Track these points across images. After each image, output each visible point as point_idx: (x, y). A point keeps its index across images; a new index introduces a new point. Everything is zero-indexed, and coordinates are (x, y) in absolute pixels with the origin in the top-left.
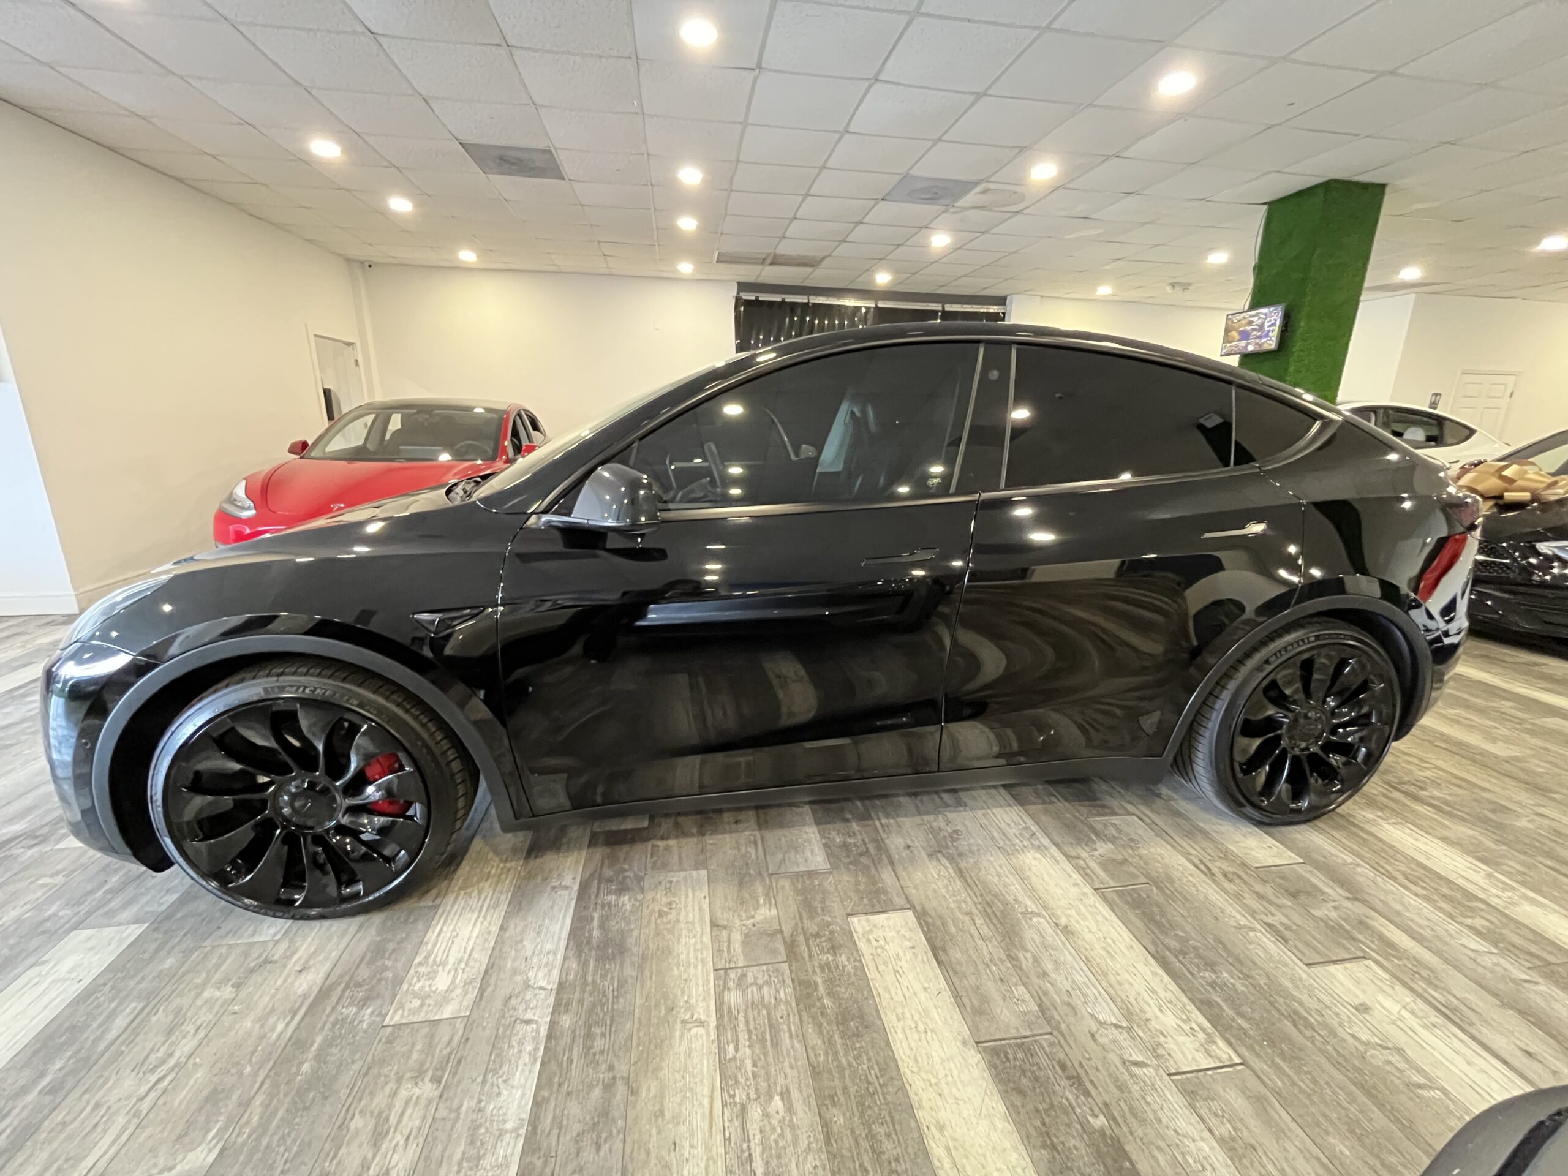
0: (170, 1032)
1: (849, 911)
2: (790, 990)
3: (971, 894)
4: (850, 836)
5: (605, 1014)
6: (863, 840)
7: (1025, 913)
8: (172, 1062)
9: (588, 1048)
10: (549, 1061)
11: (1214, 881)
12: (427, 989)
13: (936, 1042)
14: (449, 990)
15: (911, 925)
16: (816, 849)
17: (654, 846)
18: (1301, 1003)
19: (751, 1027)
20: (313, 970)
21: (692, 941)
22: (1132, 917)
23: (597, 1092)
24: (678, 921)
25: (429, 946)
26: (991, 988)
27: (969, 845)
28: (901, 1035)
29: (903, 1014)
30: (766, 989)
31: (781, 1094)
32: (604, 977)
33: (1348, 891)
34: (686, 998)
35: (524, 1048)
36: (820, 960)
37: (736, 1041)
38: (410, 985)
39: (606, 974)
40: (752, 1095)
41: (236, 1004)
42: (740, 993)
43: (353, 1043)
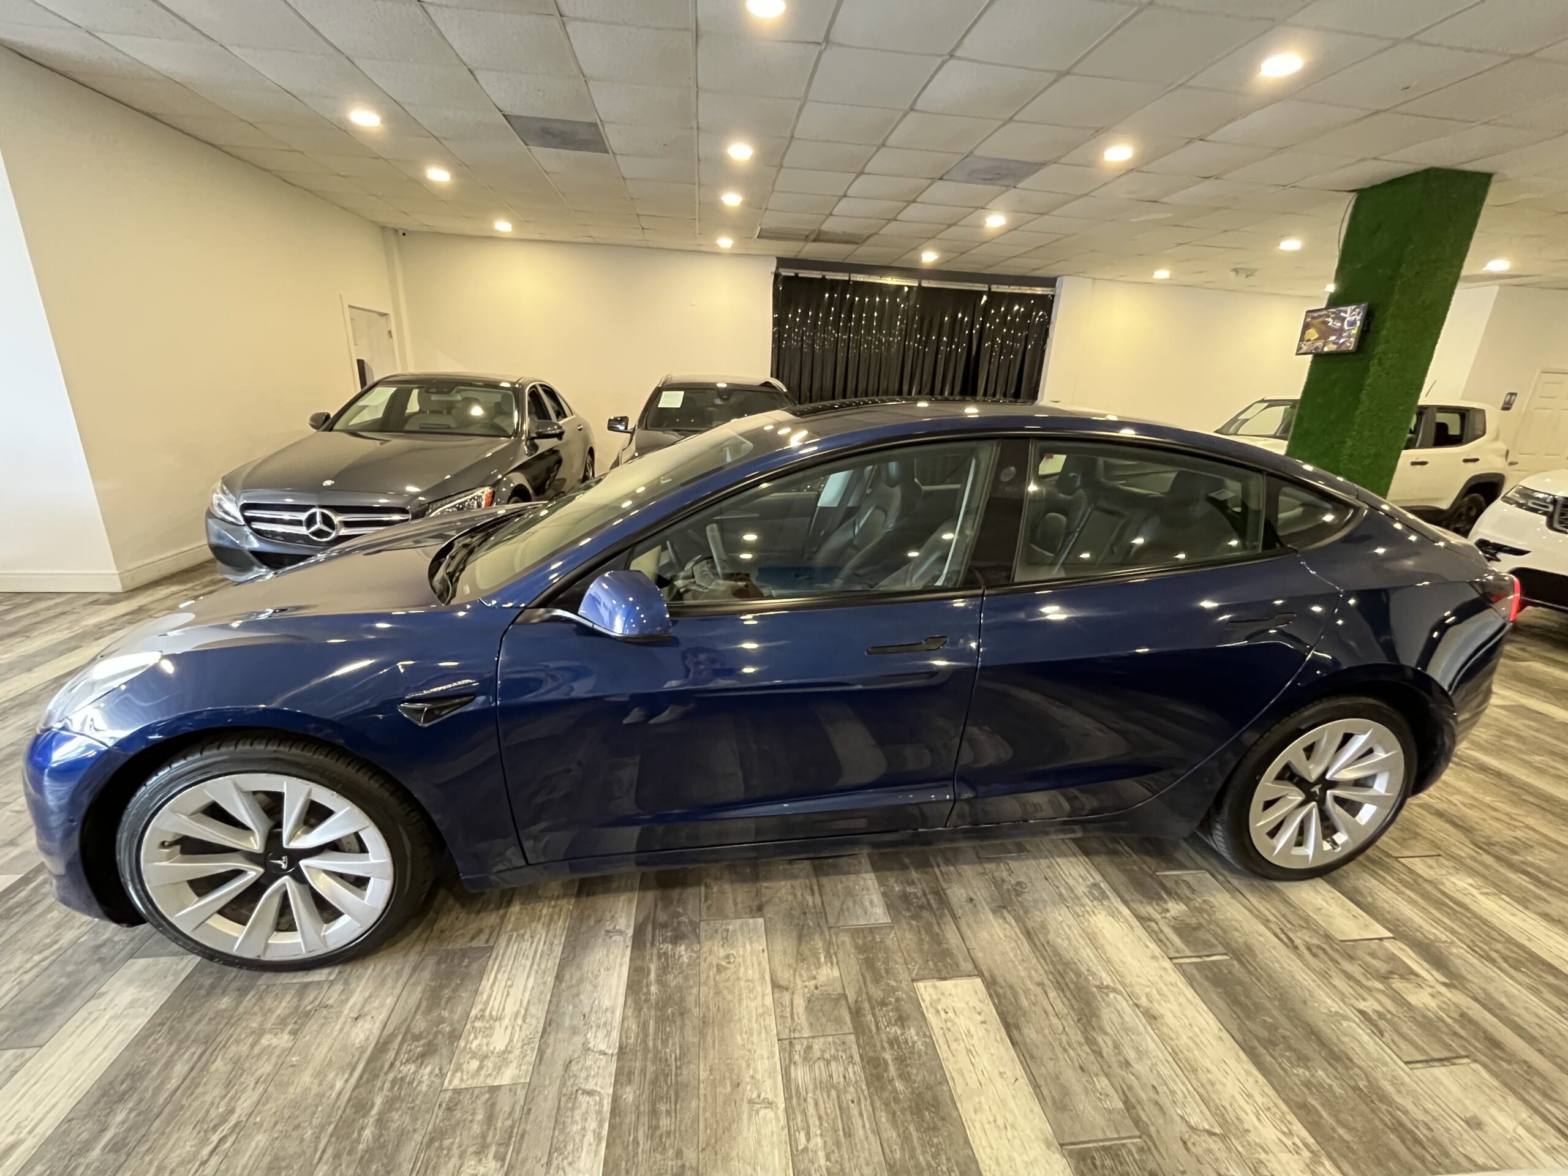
0: (229, 1084)
1: (914, 975)
2: (858, 1068)
3: (1042, 961)
4: (909, 885)
5: (669, 1088)
6: (924, 891)
7: (1101, 987)
8: (233, 1120)
9: (654, 1128)
10: (614, 1142)
11: (1300, 956)
13: (1018, 1141)
14: (507, 1051)
15: (980, 994)
17: (707, 889)
18: (1406, 1112)
19: (822, 1112)
20: (369, 1018)
21: (753, 1004)
24: (738, 979)
25: (485, 997)
26: (1071, 1077)
27: (1035, 901)
29: (980, 1102)
30: (833, 1064)
32: (665, 1042)
33: (1445, 976)
34: (751, 1072)
35: (587, 1124)
36: (887, 1033)
37: (807, 1128)
38: (467, 1042)
39: (667, 1039)
41: (293, 1055)
42: (807, 1069)
43: (413, 1109)
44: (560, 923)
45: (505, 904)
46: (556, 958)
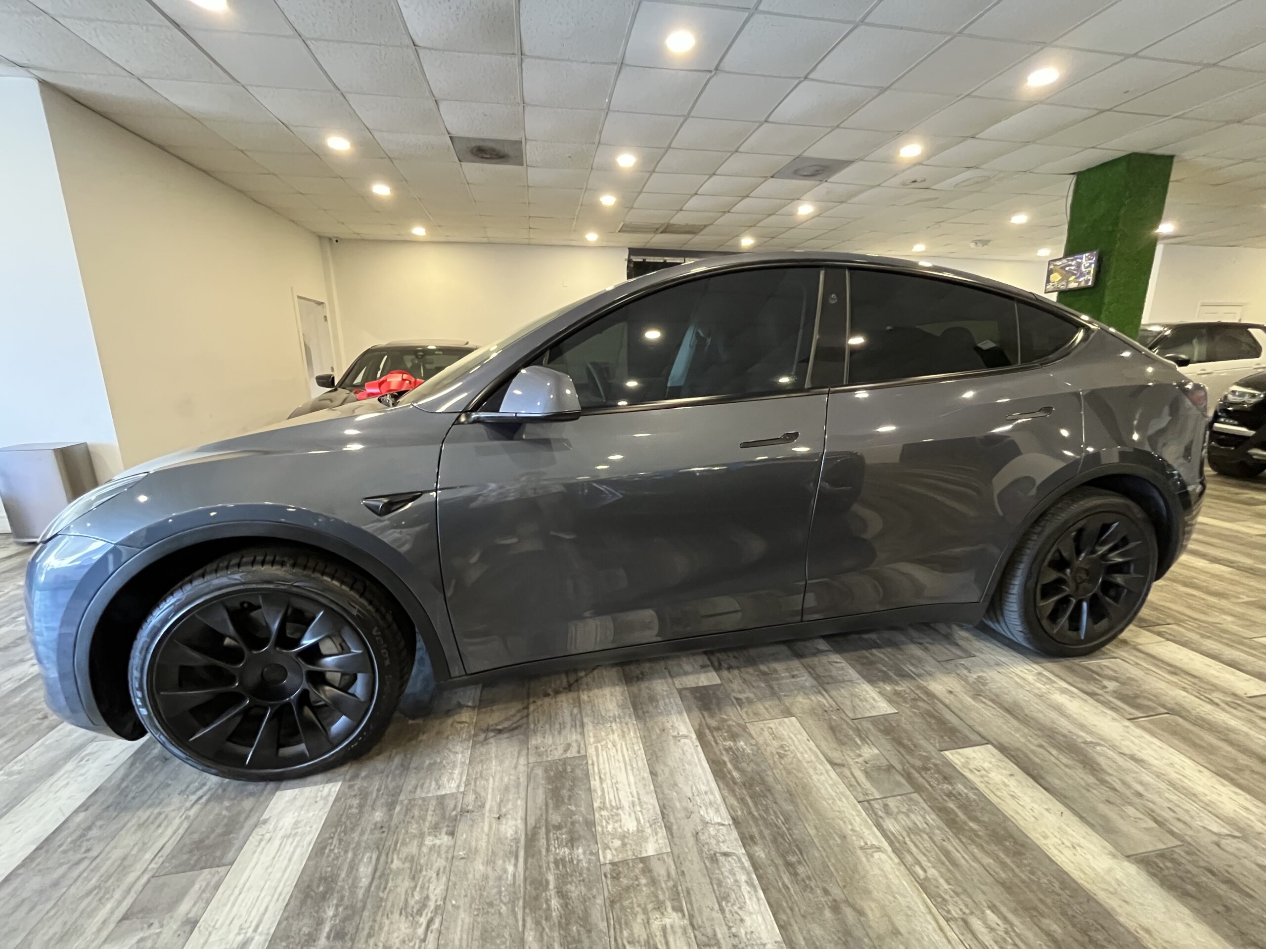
0: (414, 878)
1: (938, 747)
2: (934, 816)
3: (1030, 729)
4: (896, 685)
6: (910, 688)
7: (1085, 742)
8: (432, 905)
9: (794, 875)
10: (768, 889)
11: (1223, 710)
12: (619, 830)
13: (1089, 856)
14: (640, 831)
15: (997, 756)
16: (877, 698)
17: (737, 699)
19: (924, 850)
20: (509, 816)
21: (823, 778)
22: (1176, 742)
23: (828, 914)
24: (799, 761)
25: (599, 792)
26: (1104, 808)
27: (1000, 688)
28: (1056, 852)
29: (1043, 831)
30: (912, 816)
31: (989, 907)
32: (766, 811)
34: (850, 827)
35: (738, 878)
36: (941, 789)
37: (919, 863)
38: (602, 827)
39: (767, 809)
40: (965, 910)
41: (459, 851)
42: (893, 820)
43: (584, 880)
44: (632, 734)
45: (578, 723)
46: (642, 760)
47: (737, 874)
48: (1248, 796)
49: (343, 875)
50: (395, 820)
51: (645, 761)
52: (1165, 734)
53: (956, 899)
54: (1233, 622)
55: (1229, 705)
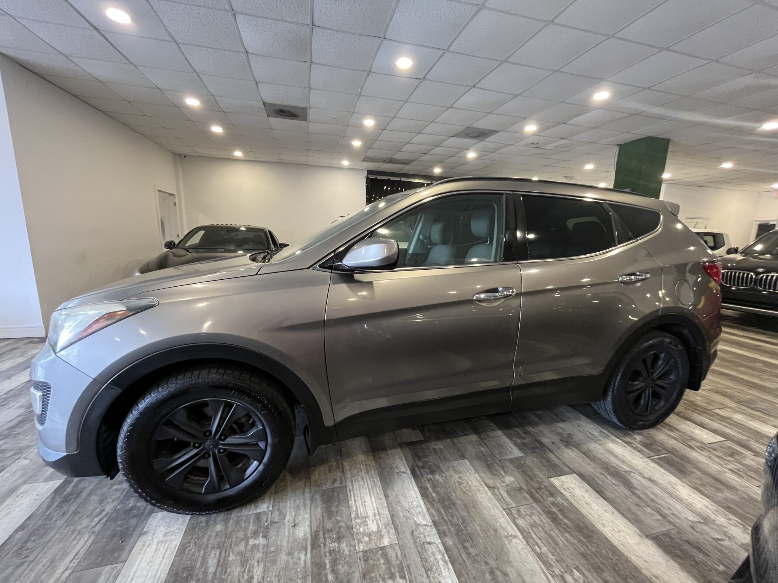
1: (547, 476)
2: (545, 516)
3: (596, 464)
4: (523, 439)
6: (531, 441)
10: (454, 562)
11: (696, 451)
12: (367, 531)
15: (579, 481)
16: (512, 447)
17: (434, 449)
19: (540, 536)
20: (300, 525)
21: (484, 496)
22: (672, 470)
23: (488, 576)
24: (470, 486)
25: (354, 508)
26: (635, 509)
27: (580, 440)
28: (610, 535)
29: (603, 523)
30: (533, 517)
31: (575, 568)
34: (499, 524)
35: (437, 557)
36: (549, 501)
37: (537, 544)
38: (357, 529)
39: (453, 516)
40: (562, 570)
41: (271, 547)
42: (523, 520)
43: (347, 563)
44: (373, 472)
45: (340, 466)
46: (379, 487)
47: (436, 555)
48: (708, 500)
49: (198, 565)
50: (230, 530)
51: (381, 488)
52: (666, 466)
53: (557, 564)
54: (702, 401)
55: (699, 449)
